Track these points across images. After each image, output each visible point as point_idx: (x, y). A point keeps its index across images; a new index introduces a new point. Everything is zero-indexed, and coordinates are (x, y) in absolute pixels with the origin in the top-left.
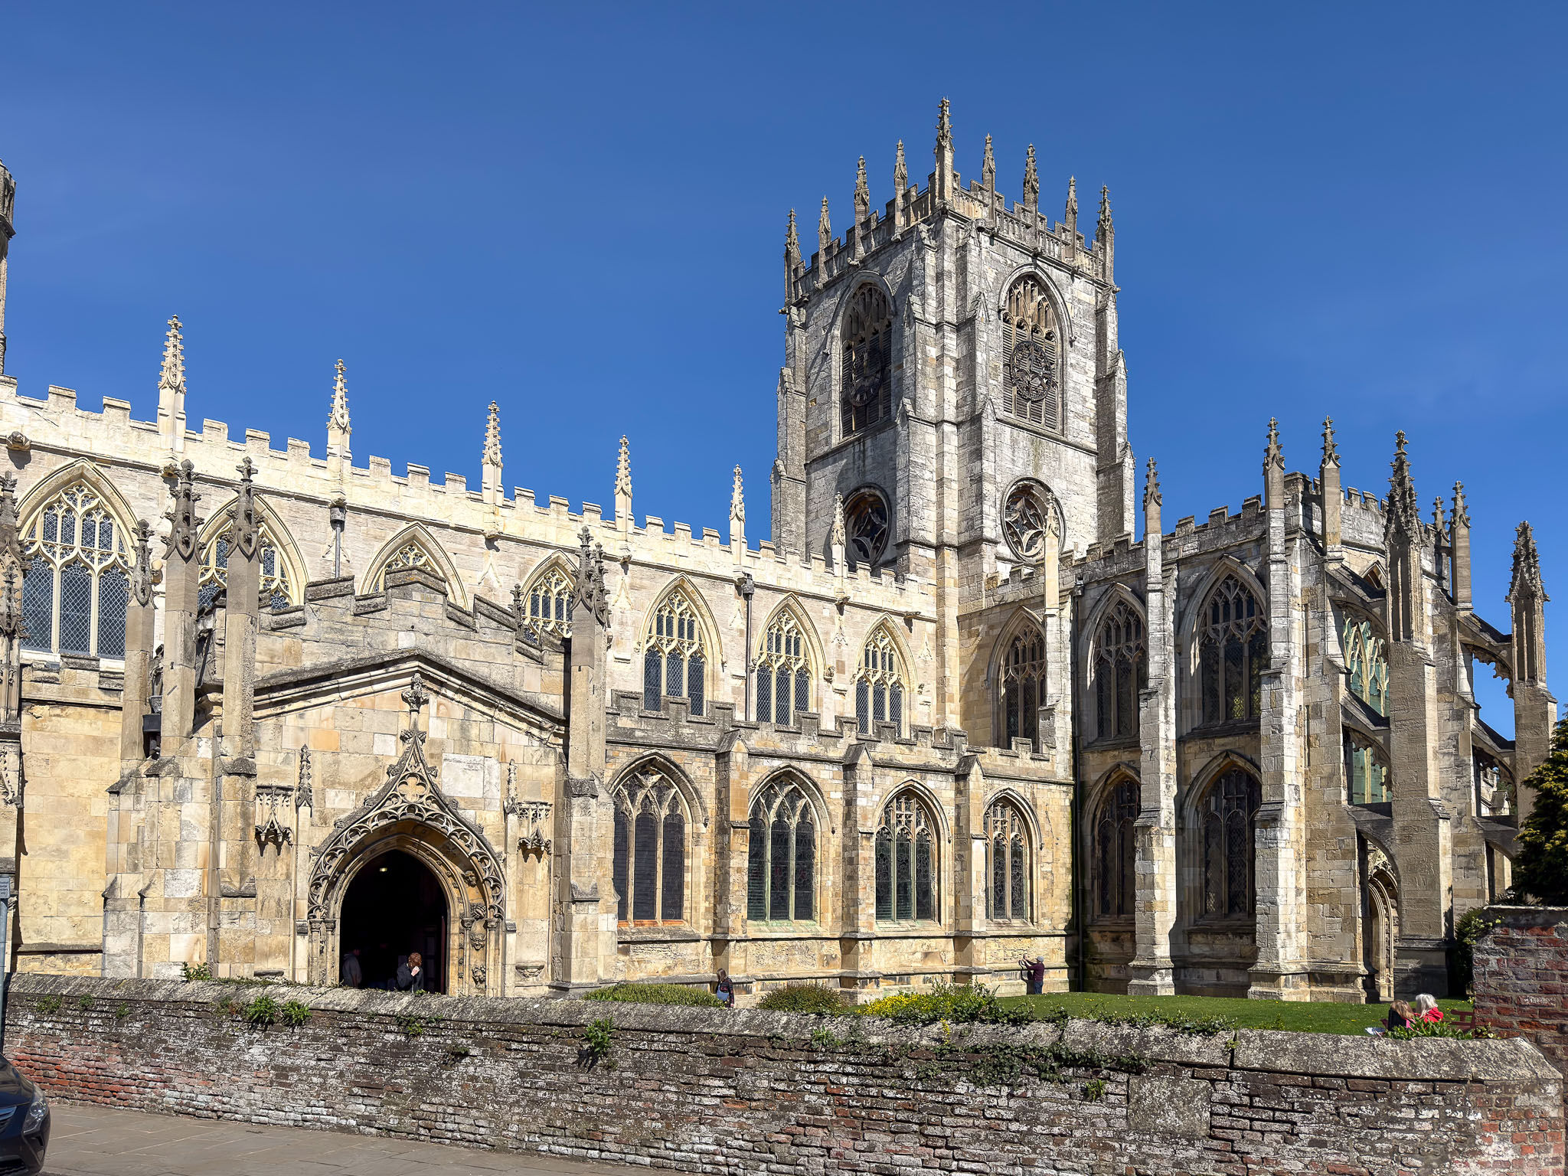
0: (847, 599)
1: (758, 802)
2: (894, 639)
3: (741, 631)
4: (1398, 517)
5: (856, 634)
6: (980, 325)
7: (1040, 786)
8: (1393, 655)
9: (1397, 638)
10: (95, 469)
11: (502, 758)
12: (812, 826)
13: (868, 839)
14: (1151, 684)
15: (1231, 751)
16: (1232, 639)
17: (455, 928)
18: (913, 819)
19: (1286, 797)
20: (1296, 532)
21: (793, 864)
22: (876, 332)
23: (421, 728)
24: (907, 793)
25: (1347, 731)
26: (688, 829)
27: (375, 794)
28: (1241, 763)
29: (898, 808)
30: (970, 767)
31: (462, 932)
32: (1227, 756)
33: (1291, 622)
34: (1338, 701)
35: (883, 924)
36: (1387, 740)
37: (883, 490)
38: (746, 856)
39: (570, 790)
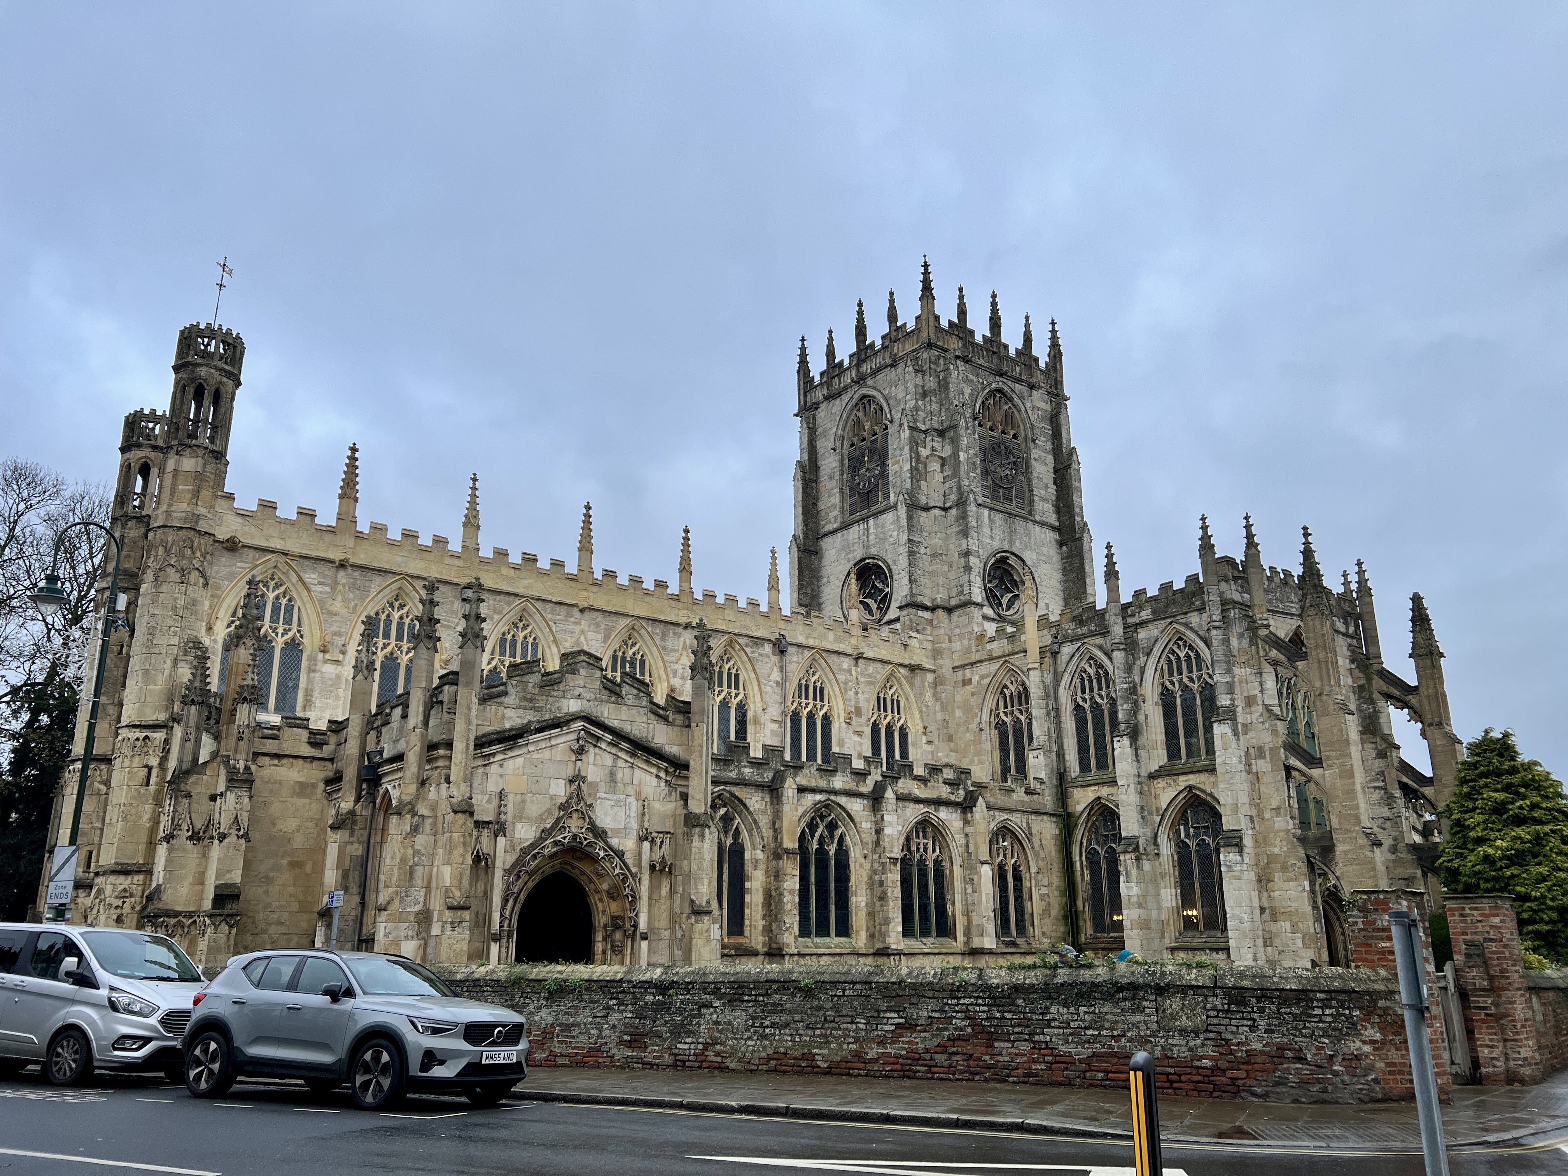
0: (861, 653)
1: (803, 831)
2: (900, 687)
3: (777, 682)
5: (870, 683)
6: (960, 430)
7: (1033, 816)
11: (638, 796)
12: (846, 853)
13: (895, 864)
14: (1122, 728)
16: (1186, 690)
17: (599, 937)
18: (930, 846)
19: (1244, 826)
21: (832, 885)
22: (876, 434)
23: (583, 774)
24: (923, 825)
26: (747, 855)
27: (549, 826)
28: (1202, 796)
29: (918, 837)
30: (976, 799)
31: (604, 939)
32: (1191, 791)
35: (908, 941)
37: (884, 560)
38: (797, 879)
39: (692, 821)
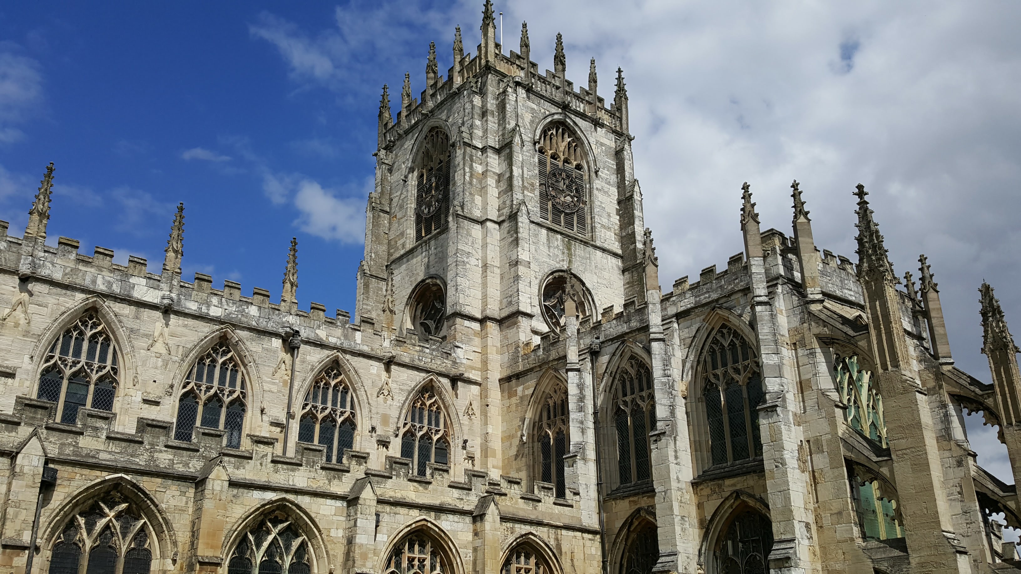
0: (394, 357)
2: (441, 398)
3: (285, 382)
4: (869, 256)
5: (402, 391)
6: (516, 148)
8: (884, 385)
9: (885, 368)
12: (307, 567)
14: (660, 425)
15: (741, 491)
16: (731, 382)
18: (427, 563)
19: (798, 534)
20: (777, 278)
22: (441, 162)
25: (850, 463)
26: (155, 565)
28: (751, 502)
30: (488, 506)
32: (738, 497)
33: (782, 359)
34: (837, 433)
36: (892, 471)
37: (442, 280)
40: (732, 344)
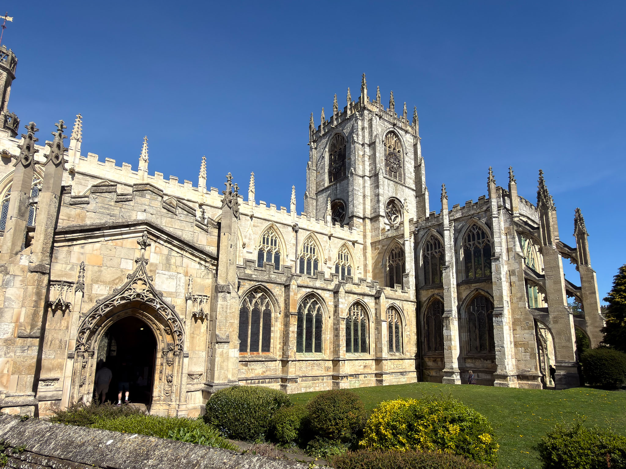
0: (332, 234)
1: (301, 305)
2: (348, 250)
3: (294, 244)
4: (543, 200)
5: (335, 247)
6: (377, 144)
7: (405, 302)
8: (544, 251)
9: (545, 244)
10: (39, 167)
11: (186, 274)
12: (321, 315)
13: (343, 321)
14: (447, 264)
15: (479, 289)
16: (476, 248)
17: (159, 355)
18: (359, 313)
19: (505, 305)
20: (501, 207)
21: (314, 330)
22: (341, 149)
23: (146, 257)
24: (357, 304)
25: (526, 280)
26: (273, 315)
27: (120, 287)
28: (483, 293)
29: (354, 309)
30: (381, 294)
31: (162, 357)
32: (477, 290)
33: (501, 239)
34: (522, 269)
35: (348, 354)
36: (544, 283)
37: (343, 200)
38: (296, 326)
39: (218, 289)
40: (478, 233)
